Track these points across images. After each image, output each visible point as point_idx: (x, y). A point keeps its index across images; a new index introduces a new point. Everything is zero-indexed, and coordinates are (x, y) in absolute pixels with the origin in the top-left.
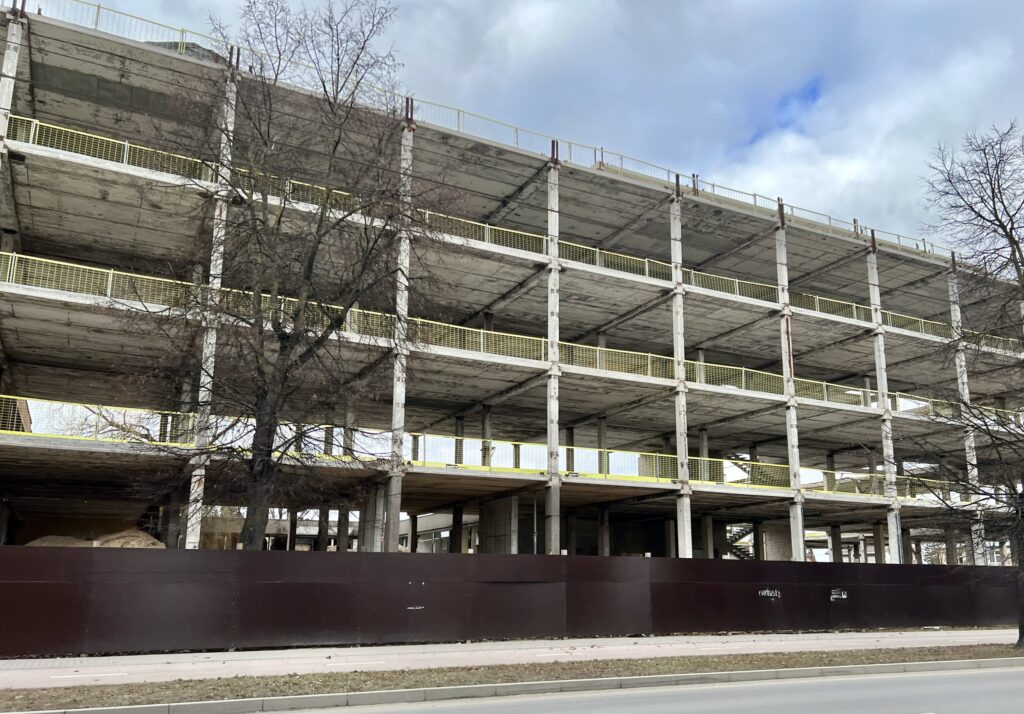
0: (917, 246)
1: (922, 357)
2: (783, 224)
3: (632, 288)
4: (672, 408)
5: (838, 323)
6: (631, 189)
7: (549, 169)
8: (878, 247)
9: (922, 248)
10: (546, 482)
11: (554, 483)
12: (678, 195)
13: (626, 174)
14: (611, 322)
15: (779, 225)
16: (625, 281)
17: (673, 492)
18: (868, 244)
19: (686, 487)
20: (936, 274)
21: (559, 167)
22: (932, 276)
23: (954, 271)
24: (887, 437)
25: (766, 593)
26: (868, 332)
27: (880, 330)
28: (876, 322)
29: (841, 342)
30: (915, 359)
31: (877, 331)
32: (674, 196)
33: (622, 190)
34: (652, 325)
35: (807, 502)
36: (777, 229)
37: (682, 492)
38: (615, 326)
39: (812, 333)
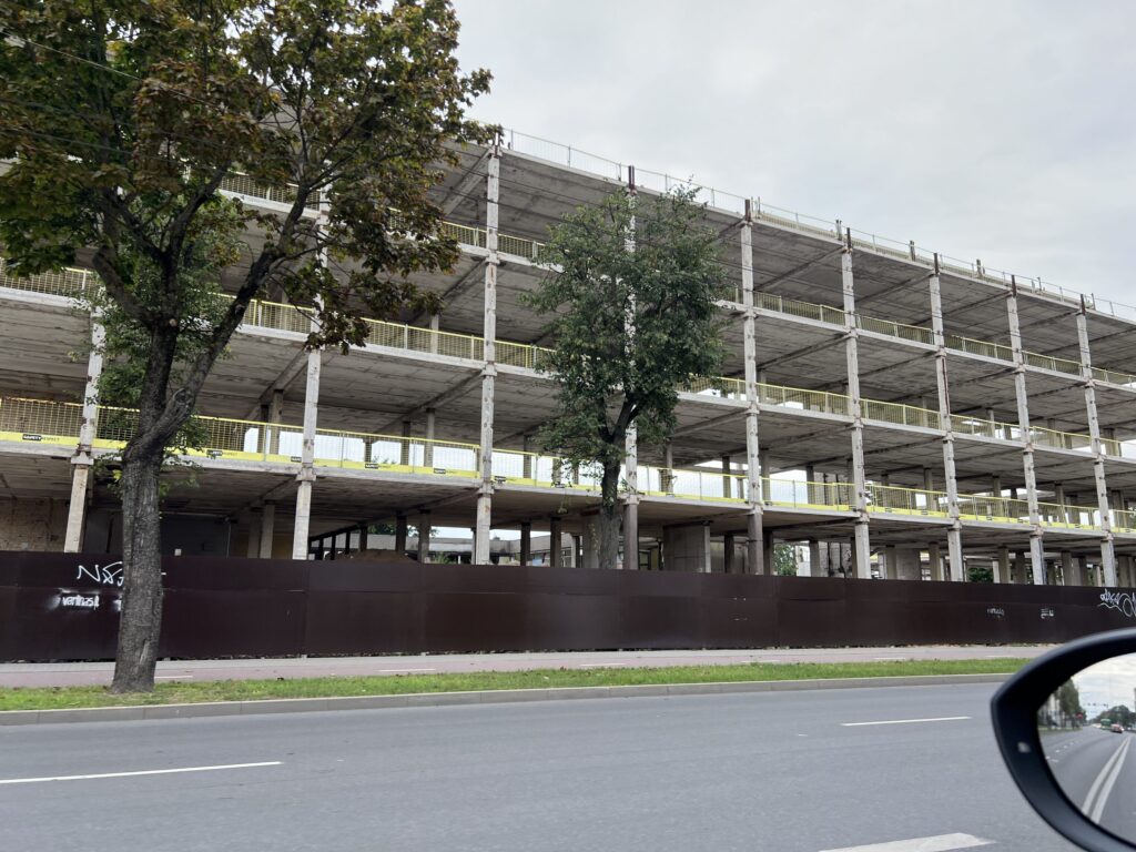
0: (1033, 284)
1: (1051, 392)
2: (937, 271)
3: (810, 332)
4: (849, 442)
5: (985, 363)
6: (808, 241)
7: (743, 226)
8: (1018, 291)
9: (1037, 286)
10: (749, 510)
11: (758, 511)
12: (849, 246)
13: (802, 228)
14: (775, 360)
15: (934, 272)
16: (807, 326)
17: (851, 519)
18: (1009, 289)
19: (864, 515)
20: (1065, 315)
21: (751, 224)
22: (1061, 317)
23: (1084, 313)
24: (1029, 469)
25: (993, 610)
26: (1009, 370)
27: (1021, 369)
28: (1017, 361)
29: (981, 379)
30: (1043, 394)
31: (1019, 370)
32: (846, 248)
33: (800, 243)
34: (812, 363)
35: (965, 528)
36: (932, 276)
37: (861, 520)
38: (778, 365)
39: (957, 371)
